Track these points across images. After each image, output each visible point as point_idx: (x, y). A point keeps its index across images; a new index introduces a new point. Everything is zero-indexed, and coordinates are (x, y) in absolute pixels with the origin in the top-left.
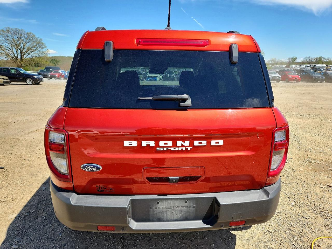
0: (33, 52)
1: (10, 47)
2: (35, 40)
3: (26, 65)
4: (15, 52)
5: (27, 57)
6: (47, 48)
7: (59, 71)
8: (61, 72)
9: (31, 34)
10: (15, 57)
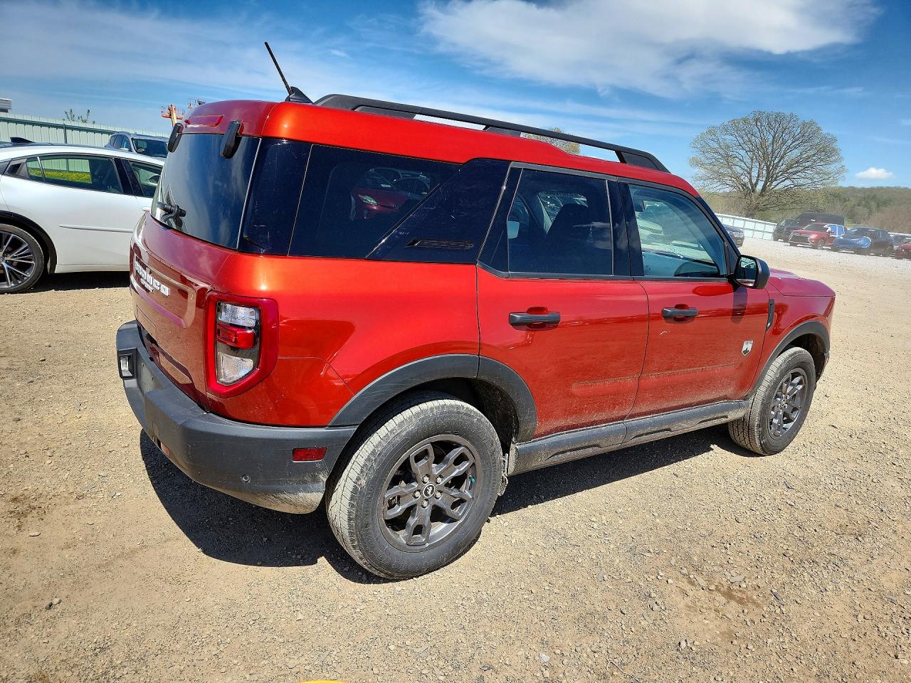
0: (799, 174)
1: (748, 160)
2: (817, 141)
3: (768, 206)
4: (754, 174)
5: (780, 186)
6: (843, 163)
7: (825, 226)
8: (829, 229)
9: (812, 125)
10: (751, 184)
